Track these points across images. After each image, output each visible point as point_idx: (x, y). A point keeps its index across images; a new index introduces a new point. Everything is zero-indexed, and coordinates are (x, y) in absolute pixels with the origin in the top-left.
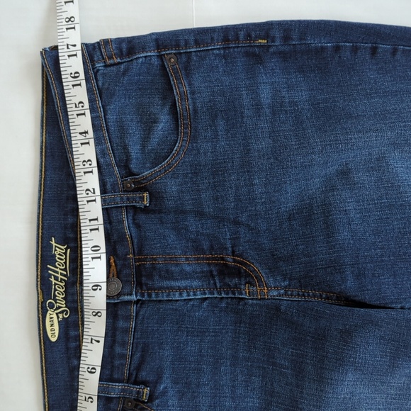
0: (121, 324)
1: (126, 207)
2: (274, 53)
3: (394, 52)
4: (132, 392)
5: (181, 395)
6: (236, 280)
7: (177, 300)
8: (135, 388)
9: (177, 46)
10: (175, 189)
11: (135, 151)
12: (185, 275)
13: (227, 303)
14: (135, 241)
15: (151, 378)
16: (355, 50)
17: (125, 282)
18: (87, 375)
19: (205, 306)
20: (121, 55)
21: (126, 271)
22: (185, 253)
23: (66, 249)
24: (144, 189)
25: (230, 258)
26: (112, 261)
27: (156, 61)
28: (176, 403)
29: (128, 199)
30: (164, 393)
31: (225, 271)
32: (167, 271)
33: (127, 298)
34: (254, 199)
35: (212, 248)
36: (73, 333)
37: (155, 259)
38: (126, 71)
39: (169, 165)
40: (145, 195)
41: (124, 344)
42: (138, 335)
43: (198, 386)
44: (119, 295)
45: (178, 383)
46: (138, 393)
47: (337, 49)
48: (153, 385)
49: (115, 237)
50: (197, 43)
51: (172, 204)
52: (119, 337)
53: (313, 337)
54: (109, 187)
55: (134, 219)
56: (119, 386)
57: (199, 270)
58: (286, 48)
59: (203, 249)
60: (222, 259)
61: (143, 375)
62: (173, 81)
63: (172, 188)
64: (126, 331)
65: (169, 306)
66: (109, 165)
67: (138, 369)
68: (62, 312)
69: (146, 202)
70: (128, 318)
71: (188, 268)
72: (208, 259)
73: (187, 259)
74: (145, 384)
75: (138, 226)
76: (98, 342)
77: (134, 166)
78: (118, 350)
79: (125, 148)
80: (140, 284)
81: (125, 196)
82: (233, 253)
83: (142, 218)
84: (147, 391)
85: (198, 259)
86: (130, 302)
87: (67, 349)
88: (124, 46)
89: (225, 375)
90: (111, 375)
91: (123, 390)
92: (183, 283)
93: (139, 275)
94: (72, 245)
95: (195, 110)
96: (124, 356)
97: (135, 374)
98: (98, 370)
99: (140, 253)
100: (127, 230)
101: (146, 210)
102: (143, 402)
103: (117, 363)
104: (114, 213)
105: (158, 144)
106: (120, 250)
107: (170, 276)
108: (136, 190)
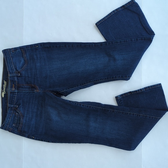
0: (14, 95)
1: (16, 76)
2: (40, 48)
3: (60, 46)
5: (23, 107)
6: (34, 89)
8: (16, 106)
9: (23, 49)
12: (25, 88)
13: (32, 93)
14: (17, 82)
16: (53, 47)
17: (15, 89)
20: (14, 51)
21: (16, 87)
24: (19, 73)
25: (33, 85)
26: (13, 85)
27: (20, 51)
28: (22, 109)
29: (16, 74)
30: (20, 107)
31: (33, 87)
32: (22, 87)
33: (15, 91)
35: (30, 83)
36: (6, 96)
37: (20, 85)
38: (15, 53)
39: (23, 69)
41: (14, 99)
42: (17, 97)
43: (26, 106)
44: (14, 91)
47: (50, 47)
48: (19, 105)
49: (14, 81)
50: (26, 48)
51: (24, 75)
54: (13, 72)
55: (17, 78)
57: (28, 87)
58: (41, 47)
62: (24, 55)
63: (24, 73)
64: (15, 97)
65: (22, 93)
66: (13, 69)
70: (15, 94)
71: (26, 87)
72: (29, 85)
73: (26, 85)
77: (18, 69)
78: (13, 100)
79: (16, 66)
80: (18, 89)
82: (34, 84)
83: (19, 78)
84: (17, 106)
86: (16, 92)
88: (15, 49)
91: (14, 106)
92: (25, 89)
93: (18, 88)
95: (27, 59)
96: (14, 101)
97: (16, 103)
100: (16, 80)
101: (19, 76)
102: (17, 108)
103: (13, 102)
104: (14, 77)
106: (15, 83)
107: (23, 88)
108: (18, 73)
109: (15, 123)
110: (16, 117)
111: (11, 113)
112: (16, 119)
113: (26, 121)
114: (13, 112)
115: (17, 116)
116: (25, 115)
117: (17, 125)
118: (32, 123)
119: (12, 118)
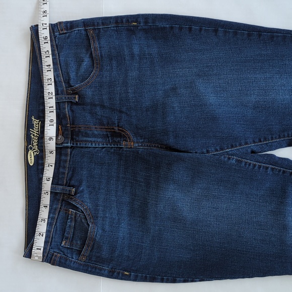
0: (63, 158)
1: (68, 102)
2: (140, 30)
3: (201, 30)
4: (67, 190)
5: (90, 193)
6: (119, 139)
7: (90, 147)
8: (68, 188)
9: (94, 25)
11: (72, 75)
12: (94, 136)
13: (114, 150)
14: (71, 118)
15: (76, 184)
16: (181, 29)
17: (66, 138)
18: (46, 182)
19: (103, 151)
20: (67, 29)
21: (66, 133)
22: (95, 125)
23: (39, 122)
24: (76, 94)
25: (116, 128)
26: (60, 127)
27: (83, 32)
28: (87, 196)
29: (68, 98)
30: (82, 191)
31: (114, 134)
32: (86, 133)
33: (65, 145)
34: (129, 100)
35: (108, 124)
36: (40, 162)
37: (80, 127)
38: (69, 37)
39: (88, 82)
40: (76, 96)
41: (64, 167)
42: (71, 163)
43: (99, 189)
44: (62, 143)
45: (89, 188)
46: (70, 191)
47: (172, 28)
48: (77, 187)
49: (62, 116)
50: (103, 24)
51: (89, 101)
52: (62, 164)
53: (154, 167)
54: (59, 92)
55: (71, 108)
56: (61, 187)
57: (101, 133)
58: (146, 27)
59: (104, 124)
60: (113, 129)
61: (73, 182)
62: (92, 42)
63: (89, 93)
64: (66, 161)
65: (86, 150)
66: (60, 82)
67: (70, 179)
68: (36, 151)
69: (77, 100)
70: (66, 155)
71: (96, 132)
72: (106, 129)
73: (96, 128)
74: (73, 186)
75: (72, 111)
76: (52, 166)
77: (72, 83)
78: (61, 170)
79: (68, 74)
80: (72, 139)
81: (67, 96)
82: (118, 126)
83: (75, 107)
84: (74, 190)
85: (101, 128)
86: (67, 147)
87: (38, 169)
88: (68, 24)
89: (113, 185)
90: (58, 182)
91: (63, 189)
92: (93, 139)
93: (72, 135)
94: (42, 120)
95: (101, 56)
96: (64, 173)
97: (69, 182)
98: (51, 179)
99: (73, 124)
100: (67, 113)
101: (77, 104)
102: (72, 195)
103: (60, 176)
104: (61, 105)
105: (84, 72)
106: (64, 122)
107: (87, 135)
108: (72, 94)
109: (67, 238)
110: (71, 221)
111: (56, 209)
112: (70, 226)
113: (103, 230)
114: (61, 206)
115: (73, 217)
116: (101, 214)
117: (74, 242)
118: (121, 235)
119: (58, 224)
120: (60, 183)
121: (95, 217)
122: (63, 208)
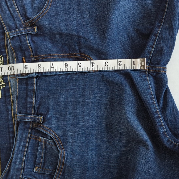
0: (30, 88)
1: (27, 34)
4: (35, 119)
5: (58, 119)
7: (55, 75)
8: (36, 117)
10: (47, 23)
11: (28, 8)
13: (79, 76)
14: (33, 49)
15: (44, 112)
19: (68, 77)
22: (57, 53)
23: (2, 57)
24: (34, 25)
25: (78, 55)
26: (24, 59)
28: (55, 123)
29: (28, 30)
30: (50, 118)
33: (31, 75)
34: (86, 25)
35: (70, 50)
36: (7, 94)
37: (43, 57)
39: (44, 13)
40: (35, 28)
42: (38, 92)
43: (66, 115)
44: (28, 74)
45: (57, 114)
46: (38, 119)
48: (45, 115)
49: (24, 48)
51: (47, 31)
52: (29, 93)
53: (118, 90)
54: (18, 26)
55: (32, 39)
56: (29, 116)
59: (65, 51)
60: (75, 55)
61: (40, 111)
64: (32, 91)
65: (52, 78)
66: (17, 16)
67: (38, 108)
68: (2, 85)
69: (36, 31)
70: (32, 85)
72: (68, 56)
73: (58, 56)
74: (41, 115)
75: (34, 42)
77: (29, 15)
78: (29, 100)
79: (24, 7)
81: (26, 29)
85: (64, 56)
86: (33, 78)
87: (6, 101)
89: (79, 110)
90: (26, 112)
91: (31, 118)
94: (4, 55)
96: (31, 103)
97: (37, 110)
99: (36, 54)
100: (29, 44)
101: (37, 35)
102: (41, 123)
103: (28, 106)
104: (22, 37)
105: (39, 4)
106: (27, 54)
108: (31, 26)
109: (38, 164)
110: (41, 148)
111: (26, 137)
112: (40, 152)
113: (73, 154)
114: (31, 134)
115: (43, 144)
116: (70, 140)
117: (46, 167)
119: (29, 151)
120: (28, 112)
121: (64, 143)
122: (33, 135)
